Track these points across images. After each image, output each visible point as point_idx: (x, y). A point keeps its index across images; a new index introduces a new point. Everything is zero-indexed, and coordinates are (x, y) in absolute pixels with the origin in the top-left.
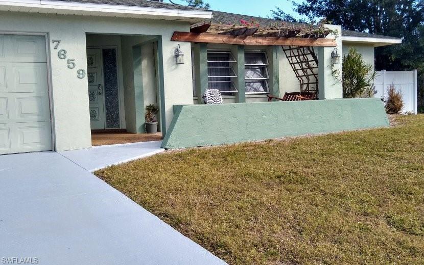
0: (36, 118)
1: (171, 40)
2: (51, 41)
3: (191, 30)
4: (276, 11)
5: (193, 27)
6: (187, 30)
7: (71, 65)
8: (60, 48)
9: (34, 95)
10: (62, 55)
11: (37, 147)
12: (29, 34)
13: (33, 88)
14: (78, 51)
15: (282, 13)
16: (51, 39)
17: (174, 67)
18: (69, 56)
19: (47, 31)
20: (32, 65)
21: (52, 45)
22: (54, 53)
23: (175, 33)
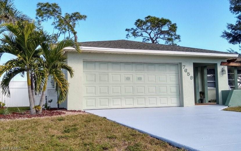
0: (175, 94)
1: (221, 65)
2: (182, 66)
3: (227, 61)
4: (230, 50)
5: (228, 59)
6: (226, 61)
7: (189, 75)
8: (185, 68)
9: (175, 85)
10: (186, 71)
11: (175, 105)
12: (174, 63)
13: (174, 83)
14: (190, 69)
15: (233, 51)
16: (183, 65)
17: (221, 75)
18: (188, 71)
19: (180, 62)
20: (174, 74)
21: (183, 67)
22: (183, 70)
23: (222, 62)
